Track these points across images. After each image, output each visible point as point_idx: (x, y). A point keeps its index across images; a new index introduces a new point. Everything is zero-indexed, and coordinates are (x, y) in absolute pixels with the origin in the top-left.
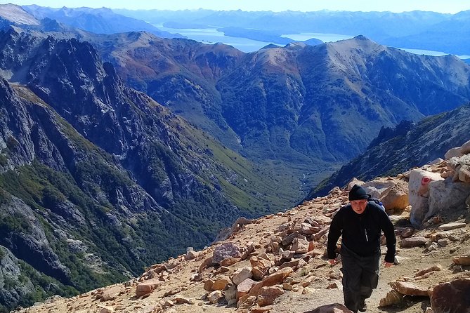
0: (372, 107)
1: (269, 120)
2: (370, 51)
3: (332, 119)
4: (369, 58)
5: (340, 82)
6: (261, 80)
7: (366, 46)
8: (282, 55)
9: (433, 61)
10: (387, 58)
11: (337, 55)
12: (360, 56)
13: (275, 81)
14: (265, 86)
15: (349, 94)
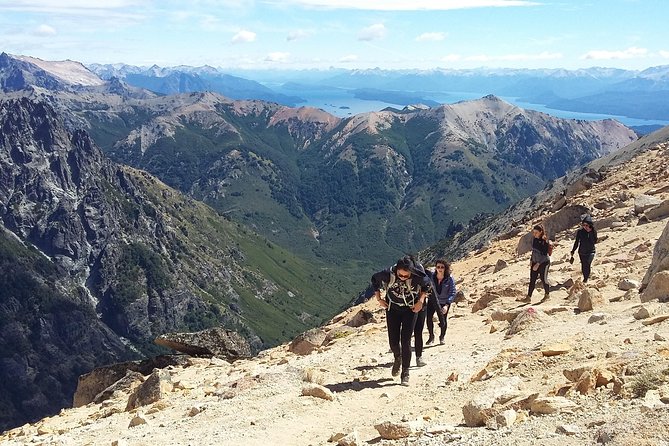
0: (501, 188)
1: (360, 204)
2: (503, 115)
3: (445, 204)
4: (501, 125)
5: (458, 155)
6: (354, 152)
7: (497, 109)
8: (387, 120)
9: (588, 127)
10: (524, 124)
11: (458, 120)
12: (488, 121)
13: (372, 154)
14: (358, 160)
15: (470, 171)
